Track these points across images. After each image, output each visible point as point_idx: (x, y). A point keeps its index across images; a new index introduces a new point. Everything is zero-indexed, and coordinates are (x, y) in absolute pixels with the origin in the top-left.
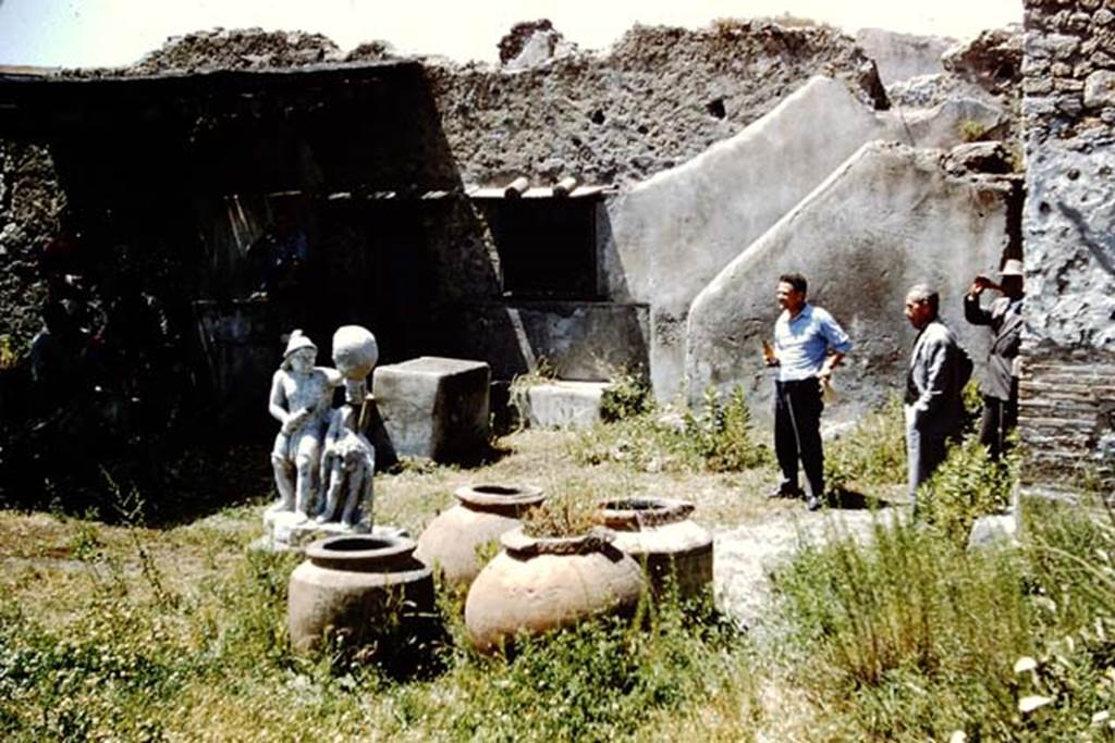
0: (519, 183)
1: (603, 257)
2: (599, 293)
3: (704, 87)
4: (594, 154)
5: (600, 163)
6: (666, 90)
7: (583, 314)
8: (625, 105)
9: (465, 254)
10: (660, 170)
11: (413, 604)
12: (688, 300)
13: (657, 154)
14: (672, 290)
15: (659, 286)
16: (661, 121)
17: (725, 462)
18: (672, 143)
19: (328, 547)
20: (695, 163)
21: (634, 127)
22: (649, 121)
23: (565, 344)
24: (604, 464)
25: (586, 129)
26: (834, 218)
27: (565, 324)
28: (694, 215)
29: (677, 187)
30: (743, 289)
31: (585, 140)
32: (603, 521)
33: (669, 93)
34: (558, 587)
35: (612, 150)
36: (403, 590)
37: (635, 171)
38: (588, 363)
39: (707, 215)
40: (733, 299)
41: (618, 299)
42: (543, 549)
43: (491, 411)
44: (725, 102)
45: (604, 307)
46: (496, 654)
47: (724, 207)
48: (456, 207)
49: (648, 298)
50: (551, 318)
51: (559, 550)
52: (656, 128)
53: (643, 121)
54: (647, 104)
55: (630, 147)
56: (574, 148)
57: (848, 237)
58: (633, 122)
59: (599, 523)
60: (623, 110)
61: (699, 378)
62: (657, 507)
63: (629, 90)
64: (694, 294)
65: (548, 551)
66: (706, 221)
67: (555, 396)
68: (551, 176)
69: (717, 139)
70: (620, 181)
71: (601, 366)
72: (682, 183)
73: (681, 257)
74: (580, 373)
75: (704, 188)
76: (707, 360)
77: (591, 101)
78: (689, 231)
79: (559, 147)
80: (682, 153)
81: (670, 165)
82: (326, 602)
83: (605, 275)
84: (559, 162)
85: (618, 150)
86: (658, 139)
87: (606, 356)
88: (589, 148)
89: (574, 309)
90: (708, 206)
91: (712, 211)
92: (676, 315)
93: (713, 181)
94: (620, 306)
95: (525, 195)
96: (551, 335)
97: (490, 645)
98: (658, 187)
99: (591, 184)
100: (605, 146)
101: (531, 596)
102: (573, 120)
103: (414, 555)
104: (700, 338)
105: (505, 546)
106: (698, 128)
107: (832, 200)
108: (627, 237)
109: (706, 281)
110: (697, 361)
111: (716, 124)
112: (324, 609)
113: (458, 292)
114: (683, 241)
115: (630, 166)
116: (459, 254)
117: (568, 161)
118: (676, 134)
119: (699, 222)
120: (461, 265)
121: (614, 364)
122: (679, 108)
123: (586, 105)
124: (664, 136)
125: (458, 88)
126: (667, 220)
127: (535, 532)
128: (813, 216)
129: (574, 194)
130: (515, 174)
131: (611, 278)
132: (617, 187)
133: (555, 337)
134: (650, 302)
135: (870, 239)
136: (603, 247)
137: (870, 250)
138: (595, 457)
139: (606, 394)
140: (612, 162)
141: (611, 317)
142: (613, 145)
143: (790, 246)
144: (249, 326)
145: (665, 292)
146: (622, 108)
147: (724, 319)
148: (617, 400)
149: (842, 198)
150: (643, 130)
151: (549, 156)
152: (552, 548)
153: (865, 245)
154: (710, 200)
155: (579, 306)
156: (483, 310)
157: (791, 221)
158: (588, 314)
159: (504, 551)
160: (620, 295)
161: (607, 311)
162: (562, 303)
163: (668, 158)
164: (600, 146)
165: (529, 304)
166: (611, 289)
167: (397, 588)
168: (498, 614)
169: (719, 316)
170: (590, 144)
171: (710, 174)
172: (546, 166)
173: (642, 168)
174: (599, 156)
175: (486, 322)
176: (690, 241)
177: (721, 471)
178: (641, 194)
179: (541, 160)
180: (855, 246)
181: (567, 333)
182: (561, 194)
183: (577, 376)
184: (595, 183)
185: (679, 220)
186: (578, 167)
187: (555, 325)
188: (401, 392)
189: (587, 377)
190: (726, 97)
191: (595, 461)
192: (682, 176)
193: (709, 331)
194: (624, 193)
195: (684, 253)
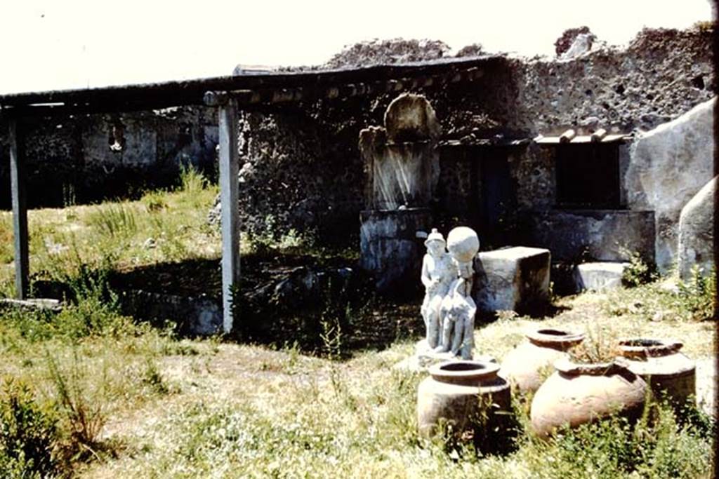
0: (569, 133)
1: (624, 180)
2: (622, 204)
3: (690, 68)
4: (618, 114)
5: (621, 119)
6: (665, 71)
7: (611, 218)
8: (638, 81)
9: (534, 179)
10: (661, 123)
11: (498, 406)
12: (679, 208)
13: (659, 113)
14: (669, 202)
15: (661, 199)
16: (661, 90)
17: (705, 314)
18: (669, 105)
19: (443, 368)
20: (684, 118)
21: (644, 95)
22: (654, 91)
23: (599, 237)
24: (624, 316)
25: (612, 97)
27: (599, 224)
28: (683, 152)
29: (672, 134)
31: (611, 105)
32: (622, 353)
33: (667, 72)
34: (592, 396)
35: (629, 111)
36: (490, 396)
37: (644, 124)
38: (615, 250)
39: (692, 152)
41: (634, 208)
42: (582, 372)
43: (551, 280)
44: (704, 78)
45: (624, 213)
46: (551, 439)
48: (528, 149)
49: (654, 207)
50: (590, 220)
51: (593, 373)
52: (658, 96)
53: (649, 91)
54: (651, 81)
55: (642, 109)
56: (604, 110)
58: (643, 92)
59: (619, 355)
60: (636, 85)
61: (687, 260)
62: (659, 344)
63: (641, 71)
64: (684, 203)
65: (585, 373)
66: (691, 156)
67: (593, 271)
68: (590, 129)
69: (699, 102)
70: (635, 131)
71: (623, 252)
72: (675, 131)
73: (676, 180)
74: (609, 256)
75: (690, 135)
76: (693, 247)
77: (616, 79)
78: (679, 163)
79: (595, 109)
80: (676, 112)
81: (668, 120)
82: (441, 404)
83: (626, 192)
84: (595, 119)
85: (634, 110)
86: (659, 103)
87: (626, 245)
88: (615, 110)
89: (604, 215)
90: (693, 146)
91: (696, 149)
92: (672, 218)
93: (697, 129)
94: (635, 213)
95: (572, 141)
96: (590, 231)
97: (547, 434)
98: (659, 135)
99: (614, 133)
100: (624, 109)
101: (574, 402)
102: (604, 92)
103: (499, 374)
104: (688, 233)
105: (557, 369)
106: (686, 95)
108: (640, 167)
109: (691, 196)
110: (686, 248)
111: (698, 92)
112: (440, 408)
113: (529, 204)
114: (677, 169)
115: (641, 121)
116: (530, 180)
117: (601, 119)
118: (671, 99)
119: (687, 158)
120: (532, 187)
121: (631, 250)
122: (673, 82)
123: (613, 82)
124: (664, 101)
125: (529, 72)
126: (666, 155)
127: (577, 360)
129: (604, 140)
130: (567, 127)
131: (629, 195)
132: (633, 135)
133: (592, 233)
134: (655, 210)
136: (624, 174)
138: (619, 311)
139: (626, 269)
140: (629, 119)
141: (630, 220)
142: (630, 108)
144: (396, 227)
145: (666, 203)
146: (636, 83)
147: (704, 220)
148: (633, 273)
150: (650, 97)
151: (588, 116)
152: (588, 370)
154: (695, 143)
155: (608, 213)
156: (546, 215)
158: (614, 218)
159: (557, 372)
160: (635, 206)
161: (627, 216)
162: (597, 211)
163: (666, 116)
164: (622, 108)
165: (577, 211)
166: (630, 201)
167: (486, 395)
168: (553, 414)
169: (700, 218)
170: (615, 107)
171: (693, 126)
172: (586, 122)
173: (649, 123)
174: (621, 115)
175: (548, 224)
176: (681, 169)
177: (702, 321)
178: (648, 139)
179: (583, 118)
181: (600, 230)
182: (596, 141)
183: (607, 259)
184: (618, 133)
185: (674, 156)
186: (607, 122)
187: (593, 225)
188: (492, 269)
189: (613, 259)
190: (704, 75)
191: (618, 314)
192: (675, 127)
193: (694, 228)
194: (637, 139)
195: (677, 177)
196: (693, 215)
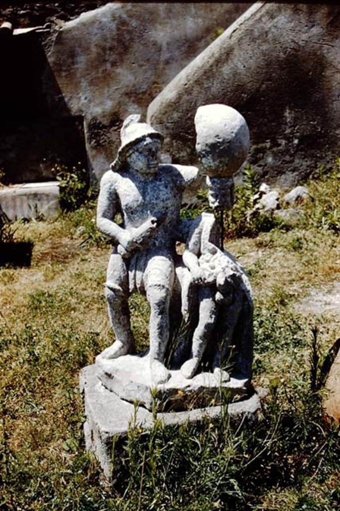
12: (116, 110)
14: (101, 103)
15: (90, 101)
26: (267, 32)
28: (116, 44)
30: (195, 93)
39: (127, 43)
40: (188, 101)
47: (141, 37)
49: (82, 111)
57: (278, 46)
66: (126, 48)
70: (52, 22)
72: (104, 20)
73: (107, 78)
75: (123, 23)
78: (113, 57)
89: (17, 127)
90: (127, 37)
91: (132, 39)
92: (106, 122)
93: (130, 16)
98: (83, 24)
99: (26, 26)
107: (264, 19)
108: (61, 65)
114: (108, 66)
119: (120, 50)
126: (94, 50)
128: (249, 32)
129: (15, 33)
132: (49, 27)
134: (83, 114)
135: (296, 47)
137: (296, 56)
143: (231, 57)
145: (98, 105)
149: (272, 17)
153: (293, 52)
154: (129, 32)
157: (231, 37)
169: (176, 115)
173: (68, 12)
176: (114, 64)
178: (69, 31)
180: (285, 53)
185: (104, 49)
192: (104, 14)
193: (167, 128)
194: (55, 31)
195: (109, 74)
196: (166, 112)
